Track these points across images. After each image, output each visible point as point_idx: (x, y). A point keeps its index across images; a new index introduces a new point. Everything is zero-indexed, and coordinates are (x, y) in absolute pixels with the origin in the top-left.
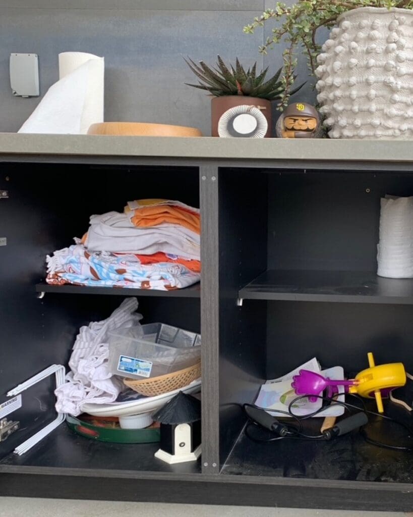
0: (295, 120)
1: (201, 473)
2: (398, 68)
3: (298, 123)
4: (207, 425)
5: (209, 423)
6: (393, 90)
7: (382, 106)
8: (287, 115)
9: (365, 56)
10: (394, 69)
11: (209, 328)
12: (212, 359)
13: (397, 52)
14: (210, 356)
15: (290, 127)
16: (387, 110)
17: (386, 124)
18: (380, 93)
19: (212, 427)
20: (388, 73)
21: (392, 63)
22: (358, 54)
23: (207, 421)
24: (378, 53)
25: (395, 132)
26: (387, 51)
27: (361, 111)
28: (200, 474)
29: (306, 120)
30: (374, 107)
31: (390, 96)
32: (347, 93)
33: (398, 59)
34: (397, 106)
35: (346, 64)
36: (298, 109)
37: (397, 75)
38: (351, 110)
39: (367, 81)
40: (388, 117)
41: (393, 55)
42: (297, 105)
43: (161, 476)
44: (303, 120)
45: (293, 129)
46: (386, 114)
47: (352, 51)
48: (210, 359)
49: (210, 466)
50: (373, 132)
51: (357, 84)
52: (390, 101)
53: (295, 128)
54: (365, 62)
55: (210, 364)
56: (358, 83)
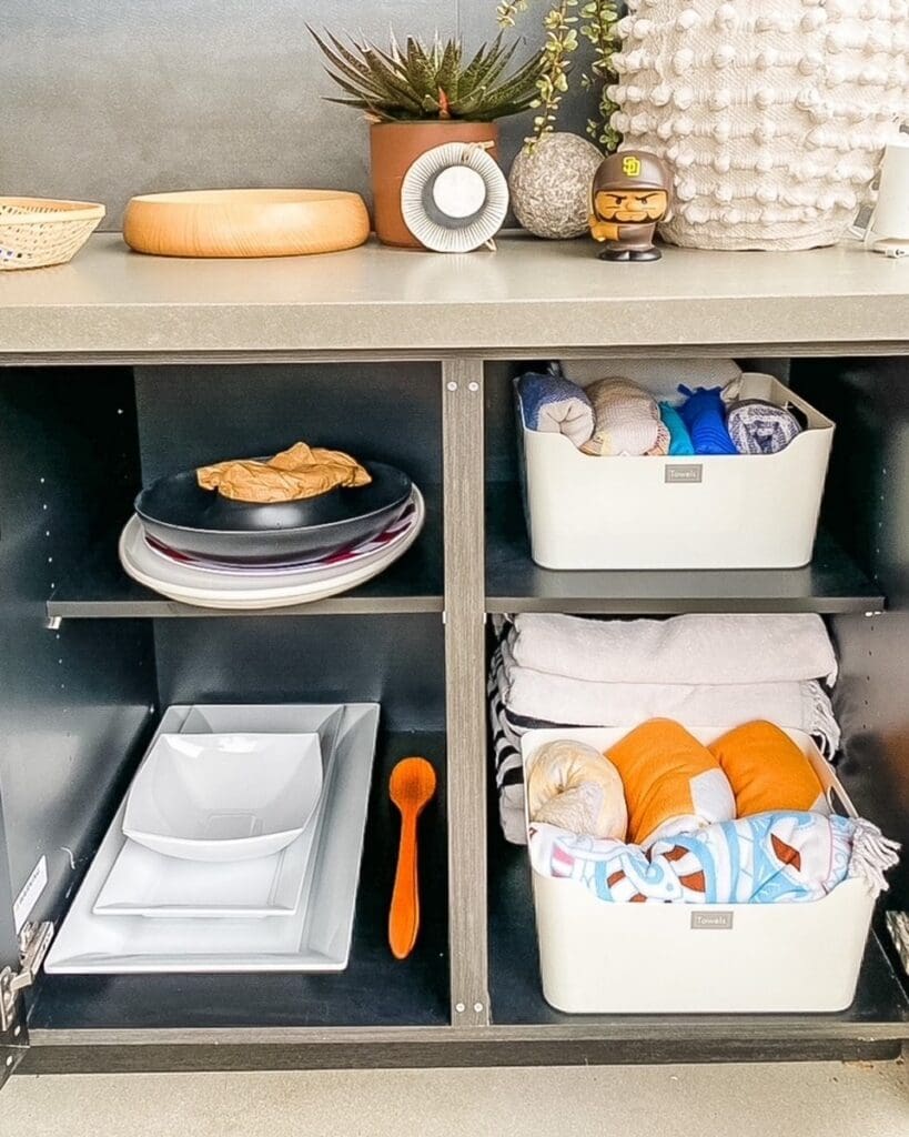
0: (619, 200)
1: (450, 1024)
2: (828, 68)
3: (626, 206)
4: (461, 928)
5: (465, 923)
6: (812, 120)
7: (785, 158)
8: (604, 186)
9: (753, 39)
10: (819, 71)
11: (466, 725)
12: (471, 789)
13: (827, 29)
14: (467, 782)
15: (609, 214)
16: (795, 168)
17: (789, 199)
18: (786, 128)
19: (472, 932)
20: (806, 79)
21: (817, 56)
22: (734, 32)
23: (461, 920)
24: (784, 33)
25: (805, 214)
26: (804, 27)
27: (734, 168)
28: (449, 1027)
29: (644, 200)
30: (766, 159)
31: (805, 135)
32: (707, 128)
33: (829, 47)
34: (817, 155)
35: (706, 57)
36: (626, 173)
37: (826, 84)
38: (712, 165)
39: (757, 98)
40: (795, 181)
41: (818, 37)
42: (625, 163)
43: (368, 1035)
44: (637, 199)
45: (614, 220)
46: (794, 177)
47: (723, 26)
48: (467, 790)
49: (469, 1009)
50: (758, 215)
51: (731, 107)
52: (804, 146)
53: (618, 217)
54: (754, 55)
55: (467, 799)
56: (733, 103)
